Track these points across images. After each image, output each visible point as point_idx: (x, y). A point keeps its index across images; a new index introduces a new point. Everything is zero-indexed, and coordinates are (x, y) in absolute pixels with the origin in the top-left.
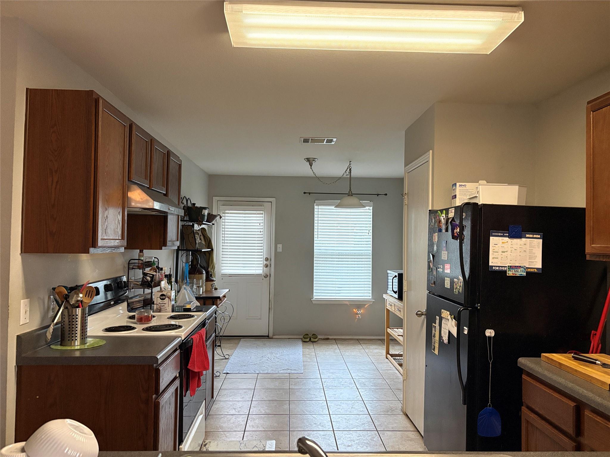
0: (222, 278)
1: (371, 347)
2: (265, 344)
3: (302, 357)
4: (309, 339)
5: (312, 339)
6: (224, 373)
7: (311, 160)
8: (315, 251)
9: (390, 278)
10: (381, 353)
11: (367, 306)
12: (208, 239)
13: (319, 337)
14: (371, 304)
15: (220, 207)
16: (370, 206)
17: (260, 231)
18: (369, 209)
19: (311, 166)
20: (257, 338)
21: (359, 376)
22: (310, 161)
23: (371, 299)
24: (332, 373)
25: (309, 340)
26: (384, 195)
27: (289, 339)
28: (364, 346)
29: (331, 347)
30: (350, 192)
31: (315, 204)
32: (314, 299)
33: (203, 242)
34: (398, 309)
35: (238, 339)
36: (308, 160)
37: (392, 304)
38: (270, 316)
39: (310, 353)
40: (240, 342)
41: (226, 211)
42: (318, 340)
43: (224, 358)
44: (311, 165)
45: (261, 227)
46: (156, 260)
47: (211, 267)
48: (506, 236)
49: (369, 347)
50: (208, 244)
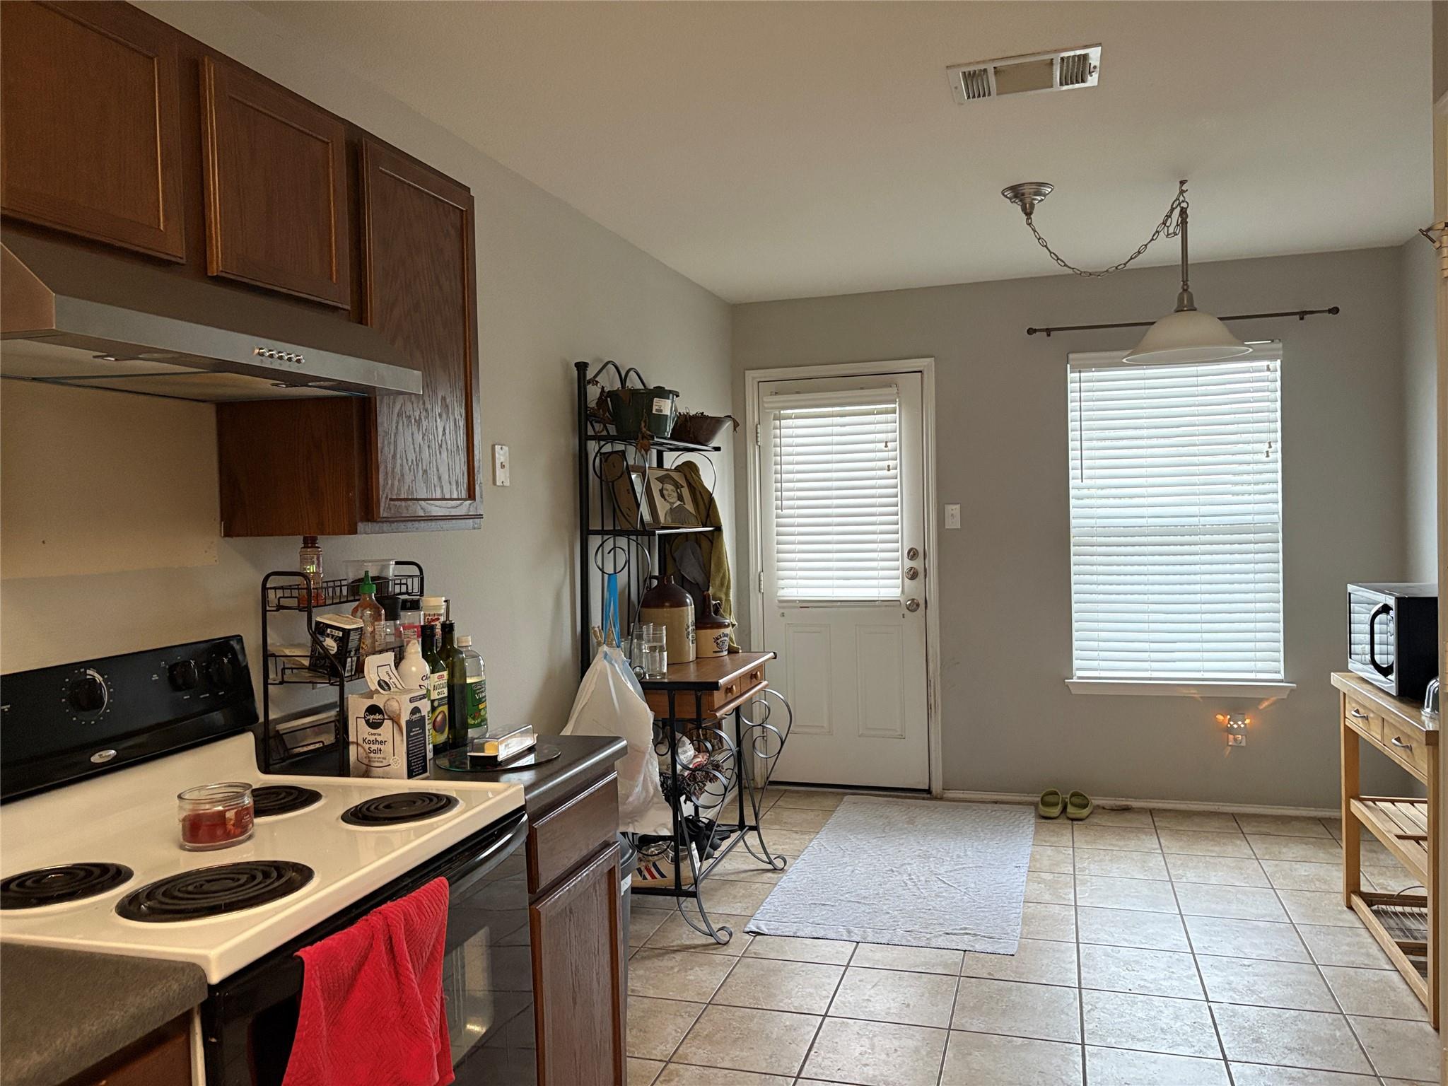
0: (782, 611)
1: (1284, 850)
2: (911, 822)
3: (1025, 879)
4: (1060, 807)
5: (1070, 809)
6: (748, 933)
7: (1027, 190)
8: (1073, 522)
9: (1361, 618)
10: (1325, 882)
11: (1266, 704)
12: (705, 498)
13: (1096, 801)
14: (1283, 699)
15: (765, 399)
16: (1273, 358)
17: (889, 466)
18: (1268, 369)
19: (1028, 214)
20: (896, 794)
21: (1234, 990)
22: (1024, 197)
23: (1282, 681)
24: (1126, 963)
25: (1062, 813)
26: (1327, 314)
27: (996, 803)
28: (1259, 848)
29: (1132, 844)
30: (1185, 296)
31: (1068, 366)
32: (1075, 680)
33: (689, 506)
34: (1398, 739)
35: (838, 794)
36: (1016, 193)
37: (1372, 715)
38: (932, 730)
39: (1057, 865)
40: (838, 806)
41: (782, 412)
42: (1091, 813)
43: (770, 867)
44: (1028, 211)
45: (892, 454)
47: (718, 582)
49: (1275, 849)
50: (704, 513)
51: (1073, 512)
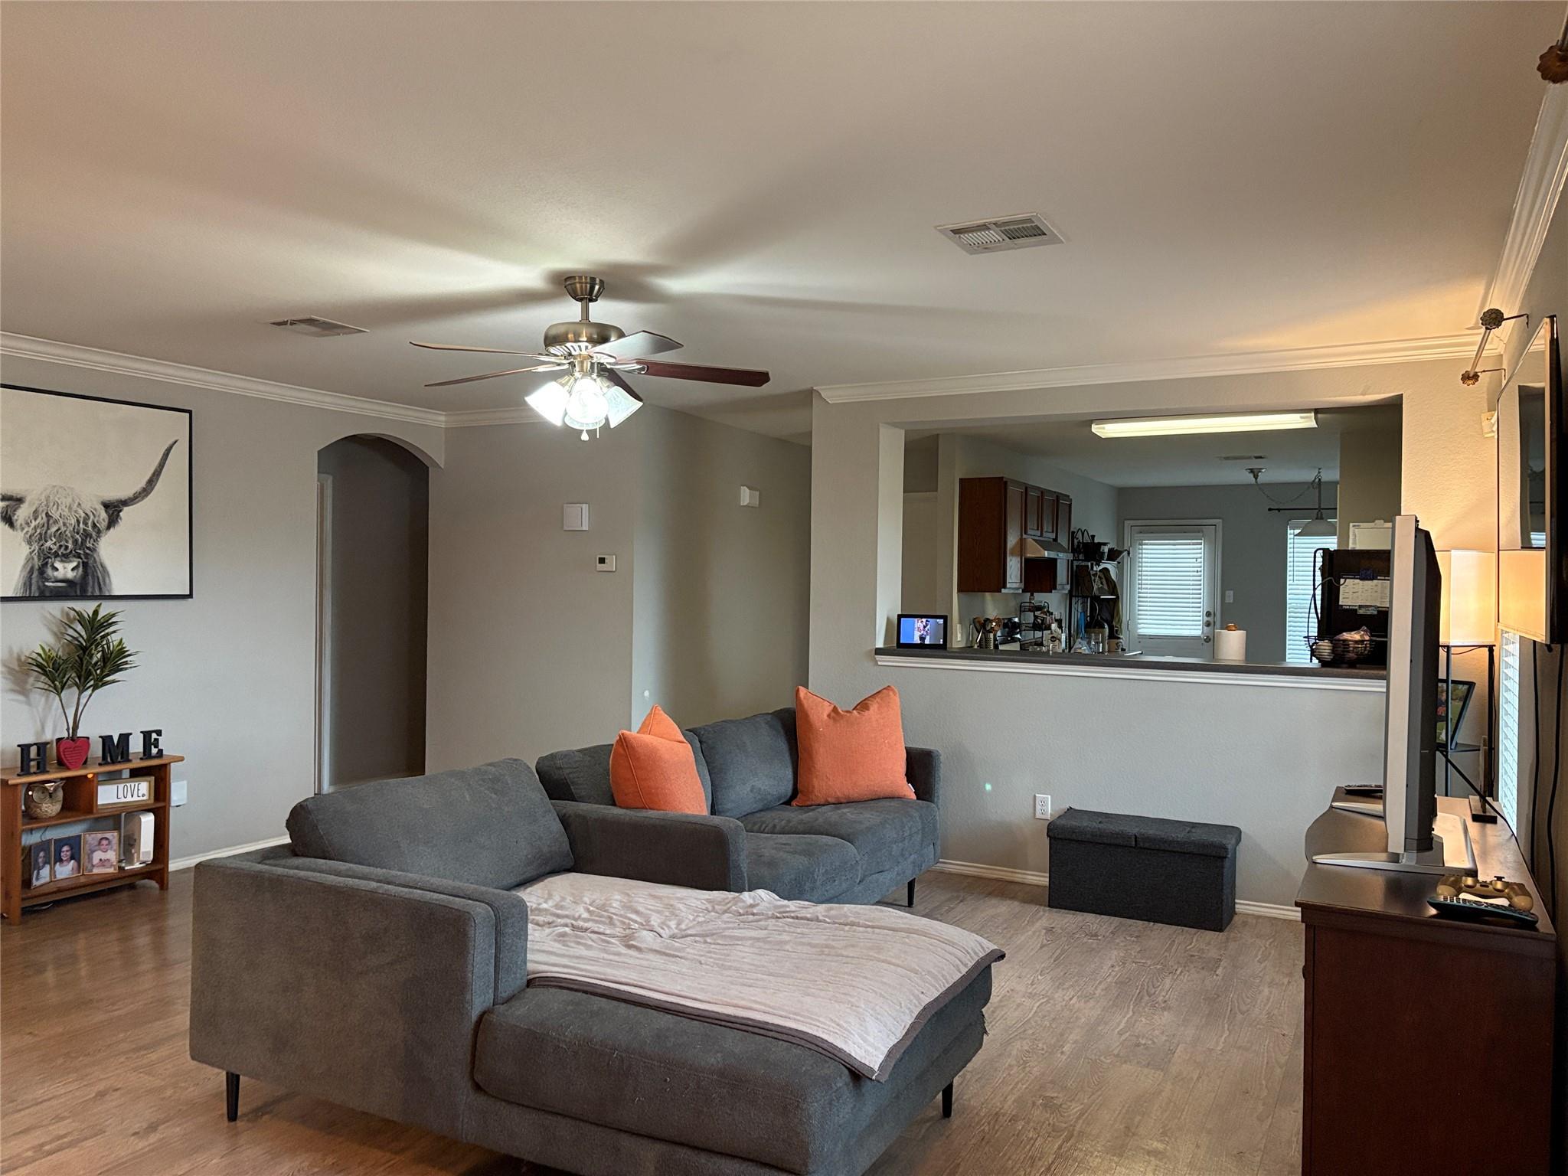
0: (1139, 640)
7: (1255, 470)
8: (1288, 602)
12: (1113, 584)
15: (1134, 535)
17: (1197, 571)
19: (1256, 479)
33: (1106, 587)
36: (1252, 471)
41: (1143, 541)
45: (1199, 565)
46: (1046, 604)
48: (1357, 578)
50: (1111, 590)
51: (1288, 597)
